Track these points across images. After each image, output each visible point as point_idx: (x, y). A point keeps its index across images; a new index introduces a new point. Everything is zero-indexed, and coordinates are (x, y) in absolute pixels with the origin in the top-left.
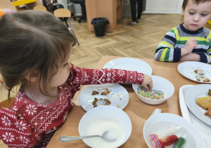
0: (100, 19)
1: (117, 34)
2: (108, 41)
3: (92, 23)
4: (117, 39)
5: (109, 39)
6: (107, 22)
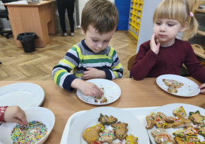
0: (28, 34)
1: (49, 49)
2: (39, 57)
3: (18, 39)
4: (48, 55)
5: (39, 55)
6: (36, 37)
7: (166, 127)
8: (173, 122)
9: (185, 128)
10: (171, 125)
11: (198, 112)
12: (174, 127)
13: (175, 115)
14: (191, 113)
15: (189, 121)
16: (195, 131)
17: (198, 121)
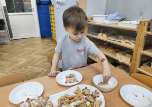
7: (69, 103)
8: (73, 98)
9: (80, 99)
10: (73, 100)
11: (86, 88)
12: (75, 101)
13: (75, 93)
14: (83, 90)
15: (82, 95)
16: (85, 100)
17: (87, 93)
